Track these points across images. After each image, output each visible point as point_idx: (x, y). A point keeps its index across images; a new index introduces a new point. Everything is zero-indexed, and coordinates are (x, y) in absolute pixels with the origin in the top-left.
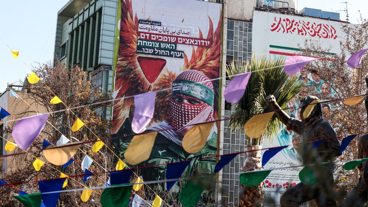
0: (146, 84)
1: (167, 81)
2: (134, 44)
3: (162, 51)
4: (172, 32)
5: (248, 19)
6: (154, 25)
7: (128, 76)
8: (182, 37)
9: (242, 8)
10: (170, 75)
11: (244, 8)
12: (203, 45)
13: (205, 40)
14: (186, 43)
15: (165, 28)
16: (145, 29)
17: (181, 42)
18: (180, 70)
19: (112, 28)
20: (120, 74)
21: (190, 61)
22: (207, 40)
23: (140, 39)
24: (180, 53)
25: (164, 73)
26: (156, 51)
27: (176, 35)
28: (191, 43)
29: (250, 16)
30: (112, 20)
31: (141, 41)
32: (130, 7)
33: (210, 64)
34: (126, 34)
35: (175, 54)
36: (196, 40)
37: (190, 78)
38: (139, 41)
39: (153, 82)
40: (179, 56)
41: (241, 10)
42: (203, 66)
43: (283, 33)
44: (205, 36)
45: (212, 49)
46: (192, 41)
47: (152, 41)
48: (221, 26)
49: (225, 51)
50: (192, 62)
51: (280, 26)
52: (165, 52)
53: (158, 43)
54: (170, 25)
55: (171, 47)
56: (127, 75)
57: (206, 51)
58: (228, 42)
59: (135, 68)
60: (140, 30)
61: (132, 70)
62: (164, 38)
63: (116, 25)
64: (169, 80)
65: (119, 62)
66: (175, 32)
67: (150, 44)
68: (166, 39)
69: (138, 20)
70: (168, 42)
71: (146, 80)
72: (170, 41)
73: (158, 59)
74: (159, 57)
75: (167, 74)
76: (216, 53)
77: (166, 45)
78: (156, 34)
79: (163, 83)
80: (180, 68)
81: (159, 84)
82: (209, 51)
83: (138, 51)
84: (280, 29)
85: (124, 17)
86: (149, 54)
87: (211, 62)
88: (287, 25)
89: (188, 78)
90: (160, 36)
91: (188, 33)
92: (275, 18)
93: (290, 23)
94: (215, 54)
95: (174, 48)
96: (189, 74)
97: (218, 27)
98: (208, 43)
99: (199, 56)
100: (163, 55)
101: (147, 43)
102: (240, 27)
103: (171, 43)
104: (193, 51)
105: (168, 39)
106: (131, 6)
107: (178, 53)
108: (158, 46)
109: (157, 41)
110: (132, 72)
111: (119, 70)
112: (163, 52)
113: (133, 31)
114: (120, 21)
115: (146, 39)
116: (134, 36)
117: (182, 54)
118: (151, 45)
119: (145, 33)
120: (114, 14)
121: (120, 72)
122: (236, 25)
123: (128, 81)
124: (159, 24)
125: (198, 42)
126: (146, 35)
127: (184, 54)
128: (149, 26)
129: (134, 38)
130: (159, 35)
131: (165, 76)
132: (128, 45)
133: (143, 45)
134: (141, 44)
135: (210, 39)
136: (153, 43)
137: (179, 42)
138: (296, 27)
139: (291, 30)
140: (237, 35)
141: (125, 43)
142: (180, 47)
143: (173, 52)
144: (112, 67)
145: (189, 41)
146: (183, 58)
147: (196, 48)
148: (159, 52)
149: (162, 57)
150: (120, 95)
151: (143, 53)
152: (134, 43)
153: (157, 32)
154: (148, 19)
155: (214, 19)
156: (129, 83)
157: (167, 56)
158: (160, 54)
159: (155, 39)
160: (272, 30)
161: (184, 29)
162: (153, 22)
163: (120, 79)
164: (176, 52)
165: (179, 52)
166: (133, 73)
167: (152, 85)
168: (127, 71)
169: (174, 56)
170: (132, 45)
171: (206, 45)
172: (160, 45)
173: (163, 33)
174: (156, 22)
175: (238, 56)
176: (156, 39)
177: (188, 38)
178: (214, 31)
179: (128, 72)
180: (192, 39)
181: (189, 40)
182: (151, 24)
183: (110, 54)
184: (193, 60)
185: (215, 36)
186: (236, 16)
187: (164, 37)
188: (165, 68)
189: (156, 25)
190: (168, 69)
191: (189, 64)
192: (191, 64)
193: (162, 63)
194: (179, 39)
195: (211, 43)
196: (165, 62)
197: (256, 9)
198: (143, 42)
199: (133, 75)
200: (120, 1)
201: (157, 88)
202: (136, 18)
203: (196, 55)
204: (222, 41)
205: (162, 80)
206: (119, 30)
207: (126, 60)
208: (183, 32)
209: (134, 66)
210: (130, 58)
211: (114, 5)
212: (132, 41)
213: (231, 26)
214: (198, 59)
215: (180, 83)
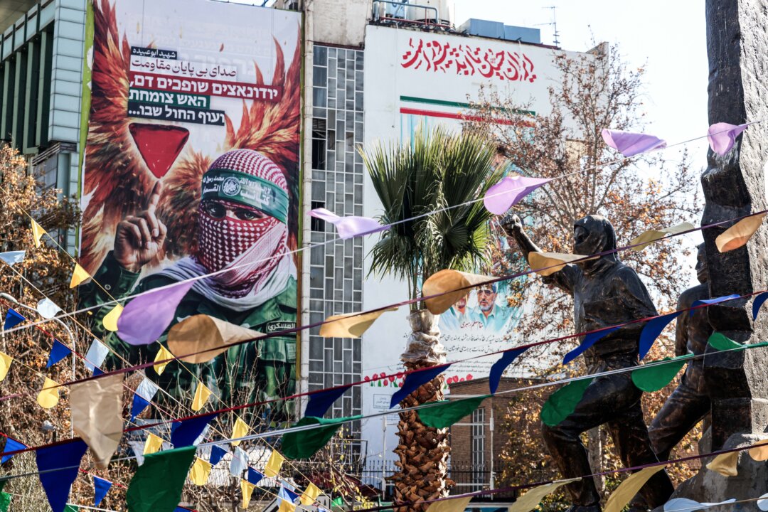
0: (149, 181)
1: (191, 174)
2: (121, 96)
3: (180, 111)
4: (201, 72)
5: (355, 42)
6: (162, 57)
7: (111, 165)
8: (222, 83)
9: (343, 21)
10: (197, 160)
11: (346, 20)
12: (264, 97)
13: (267, 87)
14: (229, 93)
15: (185, 64)
16: (143, 66)
17: (220, 92)
18: (219, 149)
19: (76, 64)
20: (95, 160)
21: (239, 132)
22: (272, 87)
23: (135, 87)
24: (218, 114)
25: (185, 157)
26: (168, 112)
27: (208, 77)
28: (239, 94)
29: (359, 37)
30: (76, 48)
31: (137, 92)
32: (111, 20)
33: (280, 136)
34: (106, 78)
35: (207, 117)
36: (249, 88)
37: (238, 165)
38: (132, 92)
39: (163, 175)
40: (215, 120)
41: (342, 25)
42: (266, 141)
43: (427, 70)
44: (268, 80)
45: (283, 105)
46: (242, 90)
47: (160, 91)
48: (300, 59)
49: (309, 109)
50: (241, 134)
51: (421, 56)
52: (187, 114)
53: (172, 95)
54: (197, 57)
55: (199, 103)
56: (108, 161)
57: (271, 110)
58: (315, 91)
59: (125, 148)
60: (133, 69)
61: (118, 151)
62: (184, 85)
63: (83, 58)
64: (196, 172)
65: (91, 136)
66: (206, 73)
67: (155, 97)
68: (187, 86)
69: (130, 48)
70: (192, 93)
71: (149, 172)
72: (195, 90)
73: (171, 128)
74: (174, 124)
75: (191, 159)
76: (292, 113)
77: (188, 99)
78: (167, 77)
79: (184, 178)
80: (219, 145)
81: (176, 180)
82: (277, 111)
83: (130, 112)
84: (420, 64)
85: (99, 42)
86: (153, 117)
87: (281, 132)
88: (434, 55)
89: (235, 167)
90: (175, 81)
91: (234, 74)
92: (411, 40)
93: (440, 50)
94: (290, 116)
95: (205, 105)
96: (236, 159)
97: (294, 61)
98: (274, 94)
99: (256, 121)
100: (182, 120)
101: (150, 96)
102: (339, 60)
103: (198, 94)
104: (244, 111)
105: (192, 86)
106: (114, 20)
107: (213, 114)
108: (171, 101)
109: (169, 90)
110: (119, 156)
111: (93, 151)
112: (182, 114)
113: (120, 70)
114: (91, 51)
115: (146, 88)
116: (122, 81)
117: (221, 118)
118: (157, 100)
119: (144, 74)
120: (80, 36)
121: (94, 155)
122: (332, 56)
123: (111, 174)
124: (173, 55)
125: (254, 92)
126: (147, 78)
127: (226, 116)
128: (151, 60)
129: (121, 85)
130: (172, 78)
131: (187, 163)
132: (111, 99)
133: (142, 99)
134: (137, 98)
135: (279, 86)
136: (162, 94)
137: (215, 92)
138: (453, 58)
139: (443, 64)
140: (333, 76)
141: (103, 95)
142: (216, 103)
143: (201, 114)
144: (78, 145)
145: (236, 90)
146: (223, 124)
147: (250, 104)
148: (173, 113)
149: (180, 124)
150: (95, 204)
151: (141, 116)
152: (123, 95)
153: (170, 73)
154: (150, 45)
155: (285, 43)
156: (113, 179)
157: (190, 121)
158: (176, 117)
159: (164, 87)
160: (406, 66)
161: (225, 64)
162: (160, 51)
163: (94, 171)
164: (208, 114)
165: (216, 112)
166: (122, 158)
167: (161, 181)
168: (109, 153)
169: (204, 121)
170: (117, 99)
171: (271, 98)
172: (175, 99)
173: (180, 74)
174: (166, 52)
175: (336, 120)
176: (168, 86)
177: (232, 84)
178: (286, 69)
179: (110, 156)
180: (242, 85)
181: (235, 87)
182: (157, 56)
183: (73, 120)
184: (244, 129)
185: (288, 80)
186: (330, 37)
187: (185, 82)
188: (186, 146)
189: (166, 58)
190: (194, 148)
191: (237, 136)
192: (240, 137)
193: (180, 136)
194: (214, 85)
195: (281, 93)
196: (186, 134)
197: (372, 23)
198: (140, 94)
199: (122, 160)
200: (91, 8)
201: (171, 187)
202: (125, 43)
203: (250, 119)
204: (304, 88)
205: (182, 171)
206: (91, 69)
207: (105, 132)
208: (223, 72)
209: (122, 143)
210: (113, 127)
211: (80, 16)
212: (117, 92)
213: (320, 58)
214: (254, 126)
215: (218, 176)
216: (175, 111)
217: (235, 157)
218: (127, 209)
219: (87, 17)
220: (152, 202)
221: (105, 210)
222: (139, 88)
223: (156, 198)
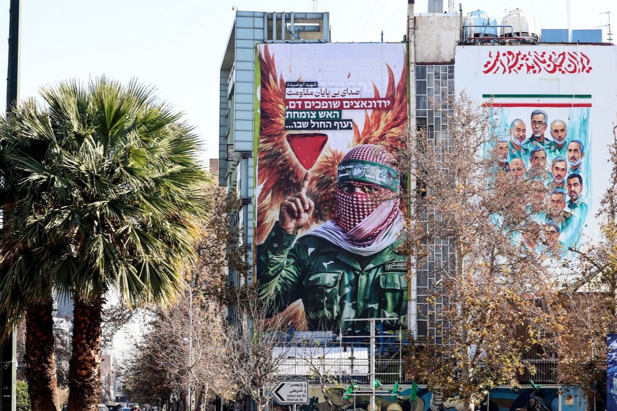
0: (301, 173)
1: (330, 165)
2: (280, 117)
3: (321, 123)
4: (335, 94)
5: (448, 60)
6: (307, 87)
7: (275, 164)
8: (349, 100)
9: (438, 45)
10: (334, 155)
11: (441, 44)
12: (380, 106)
13: (382, 99)
14: (355, 107)
15: (323, 90)
16: (294, 94)
17: (348, 107)
18: (349, 146)
19: (249, 99)
20: (264, 162)
21: (363, 133)
22: (386, 99)
23: (289, 110)
24: (347, 122)
25: (326, 153)
26: (313, 124)
27: (339, 97)
28: (362, 107)
29: (450, 55)
30: (248, 88)
31: (290, 113)
32: (272, 66)
33: (392, 133)
34: (270, 105)
35: (340, 124)
36: (369, 102)
37: (363, 156)
38: (288, 113)
39: (311, 168)
40: (346, 126)
41: (437, 48)
42: (382, 137)
43: (503, 73)
44: (383, 94)
45: (394, 111)
46: (364, 104)
47: (306, 110)
48: (406, 76)
49: (413, 111)
50: (364, 134)
51: (498, 64)
52: (326, 124)
53: (315, 112)
54: (332, 84)
55: (334, 115)
56: (273, 161)
57: (385, 115)
58: (418, 98)
59: (284, 152)
60: (288, 97)
61: (279, 154)
62: (323, 104)
63: (254, 94)
64: (333, 163)
65: (261, 145)
66: (338, 94)
67: (303, 115)
68: (325, 105)
69: (285, 83)
70: (329, 110)
71: (301, 167)
72: (331, 107)
73: (315, 135)
74: (317, 132)
75: (330, 155)
76: (401, 116)
77: (326, 113)
78: (311, 100)
79: (325, 168)
80: (349, 143)
81: (320, 170)
82: (390, 115)
83: (287, 127)
84: (497, 69)
85: (264, 82)
86: (302, 129)
87: (393, 130)
88: (509, 61)
89: (361, 157)
90: (317, 102)
91: (358, 93)
92: (490, 52)
93: (513, 57)
94: (399, 118)
95: (338, 117)
96: (361, 152)
97: (402, 78)
98: (387, 103)
99: (374, 124)
100: (323, 129)
101: (300, 114)
102: (436, 74)
103: (333, 110)
104: (366, 118)
105: (329, 104)
106: (274, 65)
107: (344, 122)
108: (314, 117)
109: (313, 109)
110: (280, 157)
111: (263, 156)
112: (323, 124)
113: (279, 99)
114: (259, 88)
115: (297, 109)
116: (281, 106)
117: (350, 124)
118: (304, 117)
119: (295, 100)
120: (251, 79)
121: (264, 158)
122: (430, 71)
123: (276, 170)
124: (315, 84)
125: (373, 104)
126: (297, 102)
127: (353, 123)
128: (300, 90)
129: (280, 109)
130: (315, 100)
131: (327, 157)
132: (273, 119)
133: (294, 117)
134: (291, 117)
135: (391, 98)
136: (308, 113)
137: (345, 107)
138: (524, 62)
139: (516, 68)
140: (432, 85)
141: (268, 118)
142: (346, 114)
143: (336, 123)
144: (253, 152)
145: (360, 104)
146: (351, 129)
147: (370, 112)
148: (316, 124)
149: (321, 132)
150: (265, 190)
151: (294, 129)
152: (281, 116)
153: (313, 97)
154: (299, 80)
155: (395, 67)
156: (277, 173)
157: (329, 129)
158: (318, 127)
159: (310, 107)
160: (486, 72)
161: (351, 87)
162: (306, 83)
163: (264, 169)
164: (341, 122)
165: (346, 121)
166: (282, 158)
167: (309, 171)
168: (273, 156)
169: (338, 128)
170: (278, 119)
171: (386, 106)
172: (317, 115)
173: (320, 97)
174: (310, 83)
175: (434, 117)
176: (312, 106)
177: (357, 100)
178: (396, 85)
179: (274, 158)
180: (364, 100)
181: (359, 102)
182: (303, 87)
183: (249, 136)
184: (366, 130)
185: (397, 93)
186: (429, 58)
187: (324, 102)
188: (326, 146)
189: (310, 87)
190: (331, 148)
191: (361, 136)
192: (364, 136)
193: (322, 140)
194: (344, 102)
195: (393, 103)
196: (326, 138)
197: (460, 43)
198: (293, 114)
199: (282, 160)
200: (258, 59)
201: (316, 175)
202: (282, 80)
203: (371, 123)
204: (410, 97)
205: (324, 164)
206: (260, 100)
207: (270, 142)
208: (350, 93)
209: (282, 148)
210: (276, 138)
211: (250, 66)
212: (278, 114)
213: (421, 74)
214: (373, 128)
215: (349, 165)
216: (317, 123)
217: (360, 150)
218: (286, 193)
219: (255, 66)
220: (304, 187)
221: (272, 194)
222: (292, 110)
223: (307, 183)
